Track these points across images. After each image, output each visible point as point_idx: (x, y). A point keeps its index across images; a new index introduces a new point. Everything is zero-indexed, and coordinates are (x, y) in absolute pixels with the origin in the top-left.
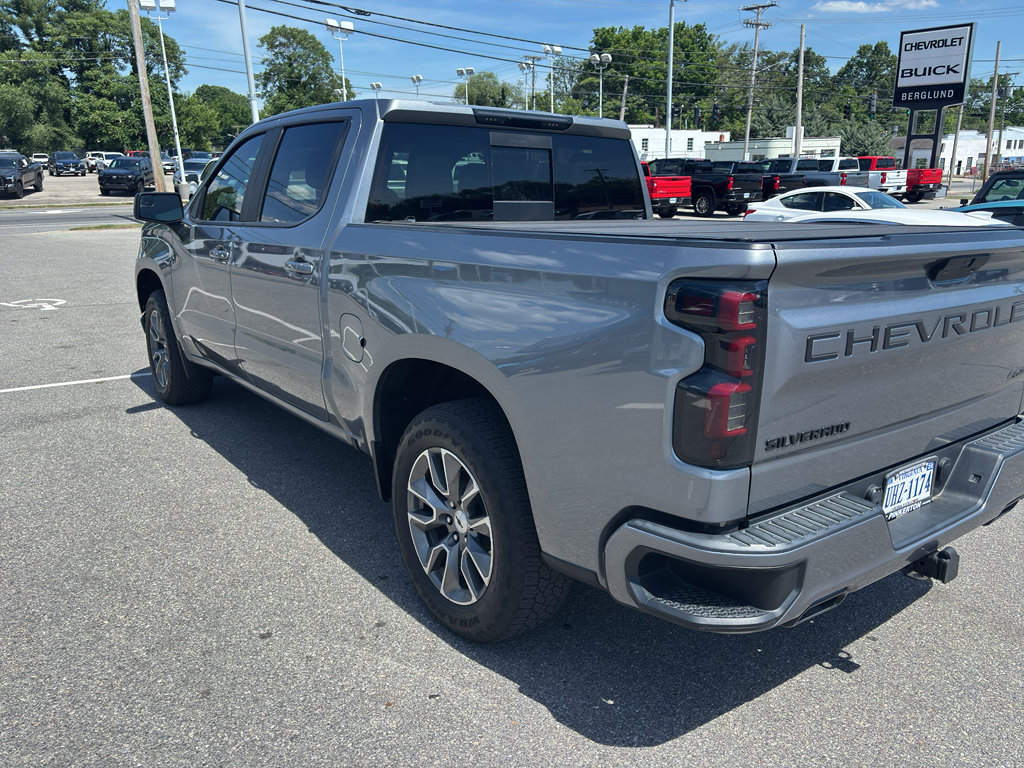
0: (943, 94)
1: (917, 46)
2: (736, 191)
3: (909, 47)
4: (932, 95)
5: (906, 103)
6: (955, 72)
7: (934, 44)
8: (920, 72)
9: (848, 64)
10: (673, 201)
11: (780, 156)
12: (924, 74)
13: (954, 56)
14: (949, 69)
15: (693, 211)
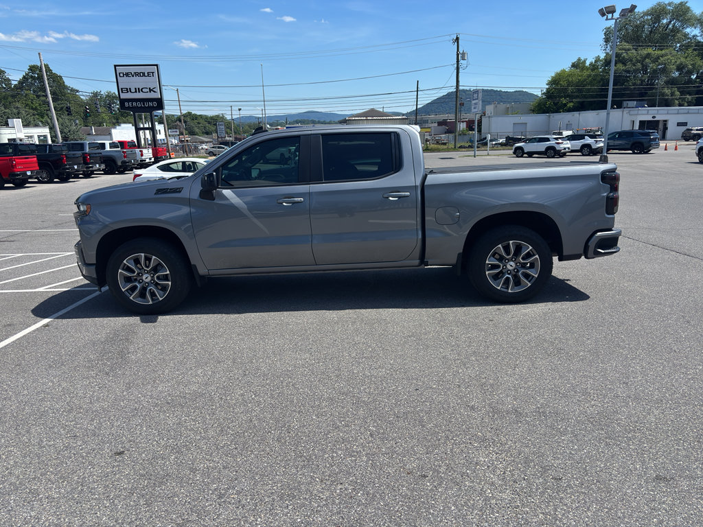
0: (151, 104)
1: (127, 75)
2: (69, 165)
3: (122, 75)
4: (144, 104)
5: (129, 108)
6: (154, 92)
7: (137, 74)
8: (133, 90)
9: (24, 77)
10: (29, 173)
11: (9, 140)
12: (136, 92)
13: (151, 82)
14: (150, 90)
15: (36, 180)
